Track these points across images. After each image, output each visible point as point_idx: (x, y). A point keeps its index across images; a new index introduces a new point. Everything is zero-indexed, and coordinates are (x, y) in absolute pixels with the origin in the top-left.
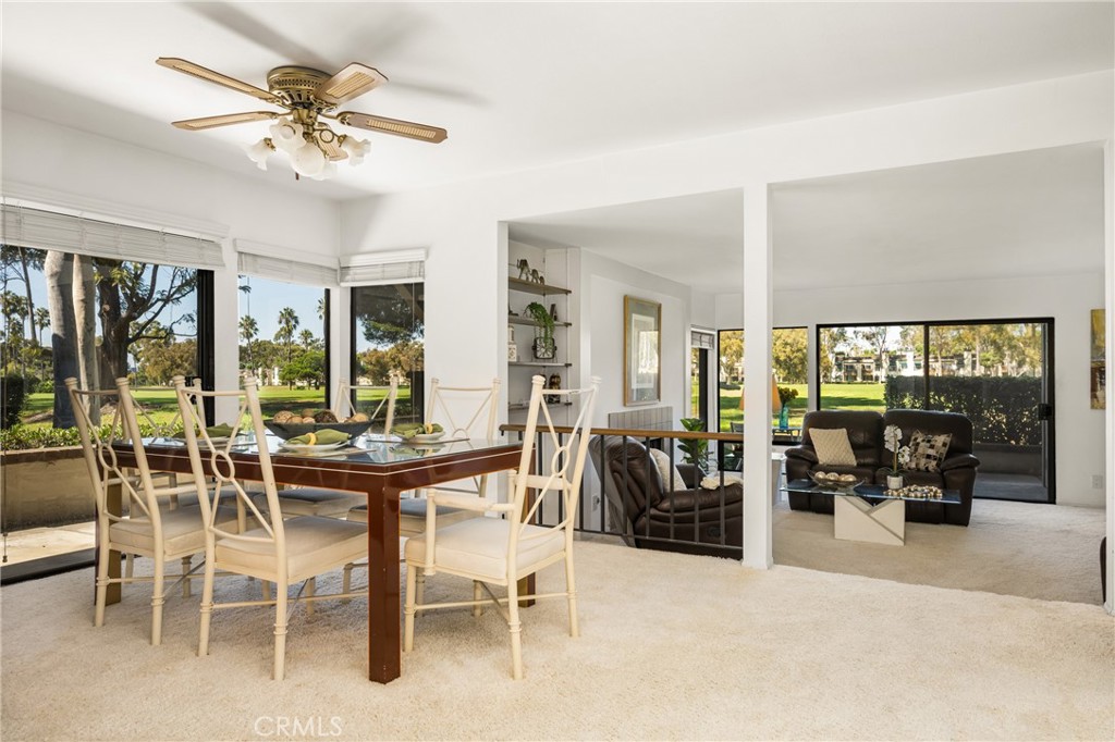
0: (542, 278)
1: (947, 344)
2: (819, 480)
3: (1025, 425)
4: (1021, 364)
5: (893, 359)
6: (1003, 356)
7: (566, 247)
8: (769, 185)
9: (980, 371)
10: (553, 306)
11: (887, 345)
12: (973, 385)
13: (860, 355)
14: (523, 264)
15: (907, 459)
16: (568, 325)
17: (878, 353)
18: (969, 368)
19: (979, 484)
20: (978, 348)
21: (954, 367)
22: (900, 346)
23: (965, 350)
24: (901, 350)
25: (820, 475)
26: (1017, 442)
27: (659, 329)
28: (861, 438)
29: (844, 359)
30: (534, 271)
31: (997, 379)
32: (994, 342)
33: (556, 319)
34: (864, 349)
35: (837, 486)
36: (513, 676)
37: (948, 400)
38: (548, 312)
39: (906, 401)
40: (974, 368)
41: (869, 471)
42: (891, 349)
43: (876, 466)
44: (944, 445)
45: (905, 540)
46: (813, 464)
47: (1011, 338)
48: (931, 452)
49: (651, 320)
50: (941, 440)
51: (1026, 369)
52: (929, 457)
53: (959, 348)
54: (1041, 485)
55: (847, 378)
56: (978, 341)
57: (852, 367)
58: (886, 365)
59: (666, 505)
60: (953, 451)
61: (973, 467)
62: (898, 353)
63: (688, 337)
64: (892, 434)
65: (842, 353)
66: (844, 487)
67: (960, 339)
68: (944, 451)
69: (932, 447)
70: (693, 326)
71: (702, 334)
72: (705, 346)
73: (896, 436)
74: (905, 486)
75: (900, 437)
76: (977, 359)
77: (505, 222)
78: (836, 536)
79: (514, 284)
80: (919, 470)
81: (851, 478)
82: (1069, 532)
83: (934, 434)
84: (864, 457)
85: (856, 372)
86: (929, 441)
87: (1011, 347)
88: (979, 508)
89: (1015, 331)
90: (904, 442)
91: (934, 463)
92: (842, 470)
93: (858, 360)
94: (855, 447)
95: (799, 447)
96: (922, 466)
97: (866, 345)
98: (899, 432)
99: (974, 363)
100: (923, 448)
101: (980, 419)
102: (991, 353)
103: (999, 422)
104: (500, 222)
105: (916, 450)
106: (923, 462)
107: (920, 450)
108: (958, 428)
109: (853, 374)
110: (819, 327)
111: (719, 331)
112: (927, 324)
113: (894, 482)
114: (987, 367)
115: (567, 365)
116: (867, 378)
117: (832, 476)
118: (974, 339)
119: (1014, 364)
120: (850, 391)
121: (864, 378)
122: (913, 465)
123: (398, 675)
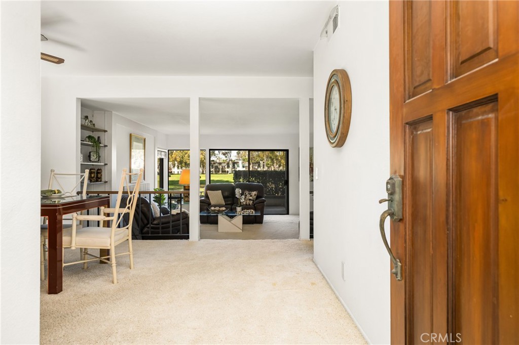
0: (94, 124)
1: (254, 157)
2: (212, 210)
3: (280, 188)
4: (280, 166)
5: (234, 163)
6: (273, 163)
7: (105, 111)
8: (199, 98)
9: (266, 169)
10: (99, 137)
11: (231, 157)
12: (264, 173)
13: (221, 162)
14: (87, 117)
15: (243, 200)
16: (105, 146)
17: (228, 161)
18: (262, 168)
19: (266, 210)
20: (265, 160)
21: (256, 167)
22: (237, 158)
23: (261, 160)
24: (237, 160)
25: (213, 208)
26: (278, 194)
27: (144, 149)
28: (226, 194)
29: (214, 163)
30: (91, 121)
31: (272, 171)
32: (271, 157)
33: (100, 143)
34: (222, 159)
35: (219, 212)
36: (113, 283)
37: (255, 180)
38: (97, 140)
39: (241, 180)
40: (264, 168)
41: (230, 206)
42: (233, 159)
43: (232, 204)
44: (255, 195)
45: (242, 230)
46: (209, 204)
47: (276, 156)
48: (251, 198)
49: (141, 145)
50: (254, 193)
51: (281, 168)
52: (250, 200)
53: (258, 159)
54: (285, 209)
55: (215, 171)
56: (265, 156)
57: (217, 167)
58: (231, 166)
59: (155, 222)
60: (258, 197)
61: (263, 202)
62: (236, 161)
63: (156, 152)
64: (238, 191)
65: (213, 161)
66: (221, 212)
67: (259, 156)
68: (255, 197)
69: (251, 196)
70: (158, 148)
71: (161, 151)
72: (163, 157)
73: (239, 192)
74: (242, 210)
75: (241, 192)
76: (265, 164)
77: (80, 98)
78: (219, 231)
79: (83, 127)
80: (246, 205)
81: (224, 209)
82: (292, 223)
83: (252, 191)
84: (228, 201)
85: (219, 169)
86: (250, 194)
87: (277, 159)
88: (266, 218)
89: (277, 153)
90: (242, 194)
91: (252, 202)
92: (220, 206)
93: (220, 164)
94: (224, 197)
95: (203, 198)
96: (248, 203)
97: (223, 158)
98: (240, 190)
99: (264, 165)
100: (248, 197)
101: (266, 187)
102: (269, 162)
103: (272, 188)
104: (77, 98)
105: (246, 197)
106: (248, 201)
107: (247, 197)
108: (259, 189)
109: (218, 170)
110: (210, 150)
111: (168, 150)
112: (249, 150)
113: (239, 209)
114: (268, 167)
115: (105, 164)
116: (224, 172)
117: (217, 208)
118: (264, 156)
119: (277, 166)
120: (217, 177)
121: (222, 172)
122: (245, 203)
123: (62, 291)
